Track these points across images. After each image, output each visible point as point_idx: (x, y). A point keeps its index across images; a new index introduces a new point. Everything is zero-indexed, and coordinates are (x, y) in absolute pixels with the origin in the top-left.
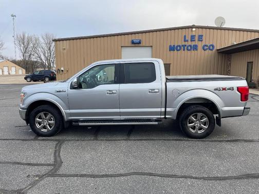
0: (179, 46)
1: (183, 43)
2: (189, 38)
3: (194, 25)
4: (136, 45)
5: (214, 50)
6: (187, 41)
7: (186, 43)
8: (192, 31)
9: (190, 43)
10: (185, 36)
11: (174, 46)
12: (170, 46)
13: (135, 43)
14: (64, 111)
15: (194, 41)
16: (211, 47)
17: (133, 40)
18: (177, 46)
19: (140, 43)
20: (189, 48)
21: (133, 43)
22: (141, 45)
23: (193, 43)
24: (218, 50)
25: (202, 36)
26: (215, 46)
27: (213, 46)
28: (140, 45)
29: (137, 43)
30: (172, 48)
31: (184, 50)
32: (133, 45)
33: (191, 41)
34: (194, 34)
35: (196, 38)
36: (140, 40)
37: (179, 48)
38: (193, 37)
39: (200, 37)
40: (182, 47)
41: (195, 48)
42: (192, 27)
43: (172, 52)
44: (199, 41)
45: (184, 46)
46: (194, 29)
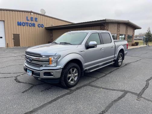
0: (24, 23)
2: (29, 19)
5: (44, 28)
8: (31, 14)
9: (30, 22)
10: (27, 17)
11: (21, 22)
12: (18, 22)
14: (84, 64)
18: (23, 23)
20: (30, 25)
23: (32, 22)
24: (46, 28)
25: (37, 18)
27: (43, 25)
30: (19, 24)
31: (27, 26)
33: (31, 21)
34: (32, 16)
37: (24, 24)
38: (32, 18)
39: (36, 19)
40: (26, 24)
41: (34, 25)
42: (31, 12)
43: (20, 26)
44: (35, 21)
45: (27, 23)
46: (32, 14)
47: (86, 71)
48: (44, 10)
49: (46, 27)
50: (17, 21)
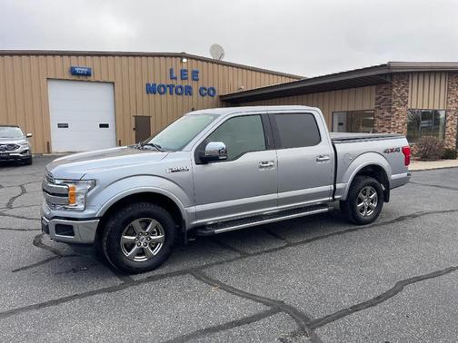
0: (163, 86)
1: (170, 82)
2: (177, 74)
3: (184, 53)
4: (82, 78)
5: (215, 97)
6: (176, 78)
7: (174, 82)
8: (181, 61)
9: (179, 82)
10: (171, 70)
11: (154, 85)
12: (148, 85)
13: (79, 75)
14: (188, 209)
15: (186, 79)
16: (211, 92)
17: (72, 68)
18: (160, 86)
19: (88, 74)
20: (179, 90)
21: (73, 72)
22: (91, 78)
23: (185, 83)
24: (221, 97)
25: (197, 73)
26: (216, 89)
27: (213, 89)
28: (89, 78)
29: (83, 75)
30: (151, 89)
31: (171, 93)
32: (74, 78)
33: (182, 79)
34: (185, 67)
35: (190, 75)
36: (90, 69)
37: (162, 90)
38: (183, 72)
39: (195, 73)
40: (168, 89)
41: (188, 91)
42: (182, 56)
43: (151, 95)
44: (194, 79)
45: (171, 87)
46: (185, 60)
47: (199, 231)
48: (221, 47)
49: (222, 94)
50: (145, 82)
